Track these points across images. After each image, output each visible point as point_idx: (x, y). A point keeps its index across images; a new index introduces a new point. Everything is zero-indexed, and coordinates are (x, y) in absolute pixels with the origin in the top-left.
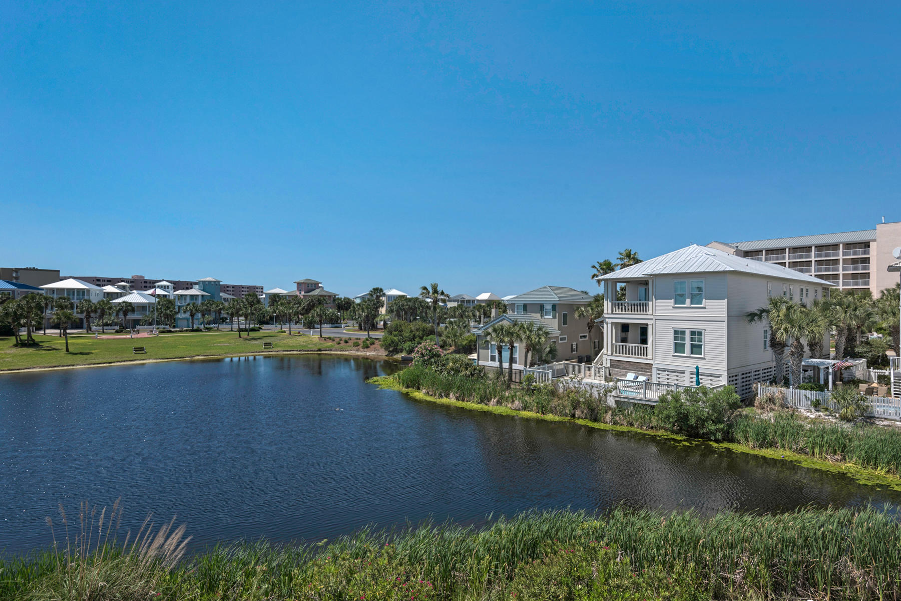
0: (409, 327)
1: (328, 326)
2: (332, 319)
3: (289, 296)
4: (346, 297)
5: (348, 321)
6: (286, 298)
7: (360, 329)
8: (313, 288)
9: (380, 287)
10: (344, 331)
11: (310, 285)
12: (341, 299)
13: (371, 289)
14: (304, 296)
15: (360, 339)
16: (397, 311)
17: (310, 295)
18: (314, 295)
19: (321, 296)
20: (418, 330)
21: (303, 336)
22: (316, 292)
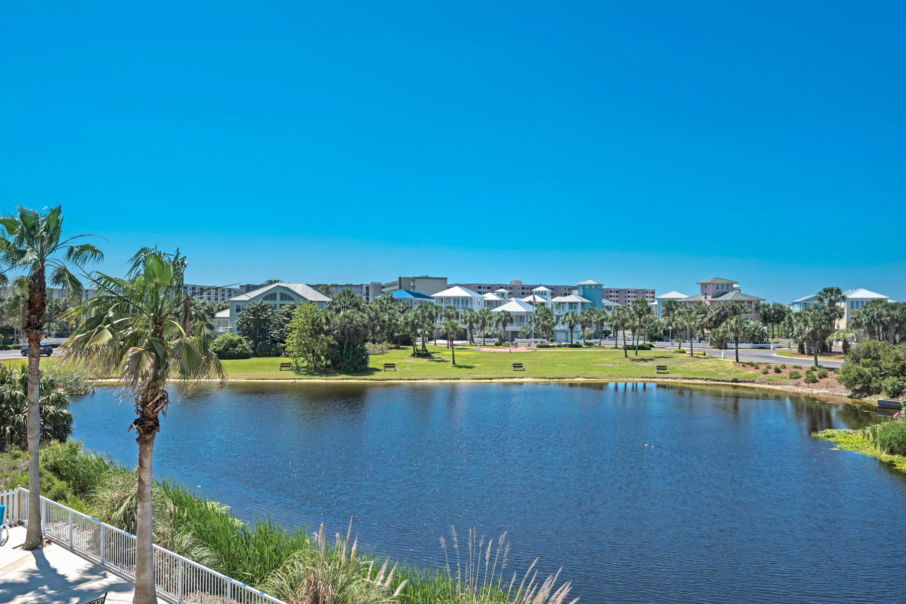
0: (892, 352)
1: (749, 345)
2: (754, 335)
3: (690, 302)
4: (777, 302)
5: (780, 340)
6: (685, 306)
7: (802, 351)
8: (725, 290)
9: (835, 286)
10: (774, 355)
11: (720, 287)
12: (769, 305)
13: (821, 290)
14: (711, 302)
15: (800, 368)
16: (869, 324)
17: (719, 302)
18: (726, 301)
19: (736, 302)
21: (711, 359)
22: (729, 296)
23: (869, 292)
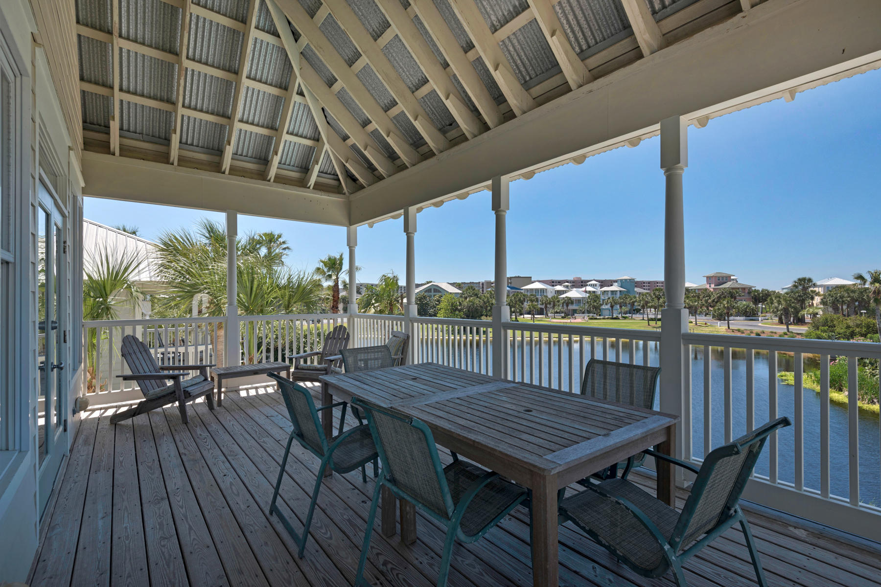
0: (845, 322)
1: (742, 318)
2: (746, 311)
3: (698, 289)
4: (765, 288)
5: (767, 314)
6: (695, 292)
7: (781, 322)
8: (725, 280)
9: (807, 276)
10: (760, 324)
11: (721, 279)
12: (758, 291)
13: (796, 279)
14: (713, 289)
15: (775, 333)
16: (833, 303)
17: (720, 288)
18: (725, 288)
19: (733, 289)
20: (858, 326)
21: (709, 327)
22: (728, 285)
23: (842, 280)
